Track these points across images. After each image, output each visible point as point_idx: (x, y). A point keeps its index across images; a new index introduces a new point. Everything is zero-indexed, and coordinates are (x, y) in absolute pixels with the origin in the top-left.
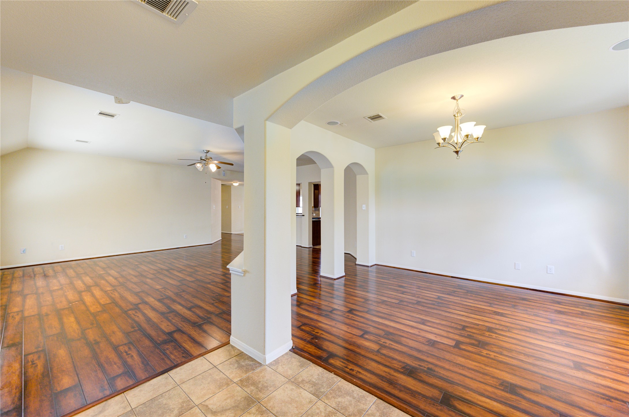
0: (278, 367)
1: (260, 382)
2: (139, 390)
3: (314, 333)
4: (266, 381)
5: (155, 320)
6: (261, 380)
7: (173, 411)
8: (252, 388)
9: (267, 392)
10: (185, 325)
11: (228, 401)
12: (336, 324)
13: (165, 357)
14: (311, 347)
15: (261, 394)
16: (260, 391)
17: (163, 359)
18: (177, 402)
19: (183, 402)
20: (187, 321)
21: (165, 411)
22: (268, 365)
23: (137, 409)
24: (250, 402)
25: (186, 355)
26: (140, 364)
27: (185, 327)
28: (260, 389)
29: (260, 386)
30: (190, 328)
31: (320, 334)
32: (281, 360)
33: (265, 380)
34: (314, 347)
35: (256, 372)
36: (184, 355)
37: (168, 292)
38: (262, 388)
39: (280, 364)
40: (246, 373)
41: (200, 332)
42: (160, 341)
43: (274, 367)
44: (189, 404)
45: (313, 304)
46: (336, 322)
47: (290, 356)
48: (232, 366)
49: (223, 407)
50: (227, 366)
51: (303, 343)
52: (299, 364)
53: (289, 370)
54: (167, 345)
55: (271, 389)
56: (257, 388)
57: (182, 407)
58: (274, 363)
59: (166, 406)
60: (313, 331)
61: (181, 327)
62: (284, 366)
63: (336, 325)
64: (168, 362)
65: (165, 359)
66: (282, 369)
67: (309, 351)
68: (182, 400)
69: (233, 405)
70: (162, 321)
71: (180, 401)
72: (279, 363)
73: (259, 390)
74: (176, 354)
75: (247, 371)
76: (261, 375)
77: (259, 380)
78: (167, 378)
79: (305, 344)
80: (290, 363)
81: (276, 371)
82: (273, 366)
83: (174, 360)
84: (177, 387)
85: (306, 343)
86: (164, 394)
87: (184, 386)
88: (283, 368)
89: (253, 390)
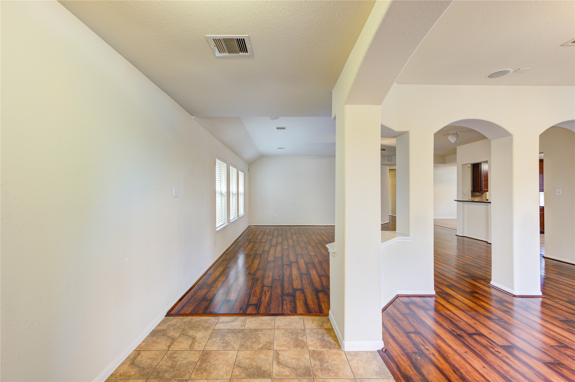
0: (354, 359)
1: (327, 362)
2: (255, 319)
3: (424, 348)
4: (333, 365)
5: (294, 277)
6: (330, 361)
7: (259, 344)
8: (318, 363)
9: (326, 375)
10: (308, 287)
11: (294, 361)
12: (466, 352)
13: (281, 305)
14: (405, 360)
15: (320, 373)
16: (321, 370)
17: (279, 306)
18: (265, 340)
19: (269, 342)
20: (311, 285)
21: (256, 341)
22: (345, 352)
23: (246, 330)
24: (307, 373)
25: (293, 310)
26: (266, 303)
27: (307, 289)
28: (323, 368)
29: (325, 365)
30: (310, 291)
31: (430, 353)
32: (361, 355)
33: (333, 363)
34: (409, 363)
35: (330, 352)
36: (292, 310)
37: (315, 259)
38: (325, 368)
39: (358, 358)
40: (322, 348)
41: (314, 297)
42: (286, 292)
43: (350, 357)
44: (270, 346)
45: (449, 315)
46: (468, 350)
47: (374, 357)
48: (317, 335)
49: (287, 363)
50: (313, 333)
51: (400, 351)
52: (378, 370)
53: (362, 369)
54: (288, 298)
55: (331, 374)
56: (321, 366)
57: (266, 345)
58: (352, 354)
59: (259, 338)
60: (423, 346)
61: (305, 288)
62: (360, 362)
63: (465, 354)
64: (280, 309)
65: (280, 307)
66: (356, 364)
67: (400, 363)
68: (269, 341)
69: (295, 367)
70: (297, 279)
71: (268, 340)
72: (358, 356)
73: (321, 368)
74: (288, 306)
75: (324, 346)
76: (333, 357)
77: (328, 360)
78: (272, 320)
79: (401, 354)
80: (369, 363)
81: (349, 361)
82: (349, 355)
83: (285, 309)
84: (273, 330)
85: (403, 353)
86: (263, 330)
87: (277, 331)
88: (358, 363)
89: (317, 365)
